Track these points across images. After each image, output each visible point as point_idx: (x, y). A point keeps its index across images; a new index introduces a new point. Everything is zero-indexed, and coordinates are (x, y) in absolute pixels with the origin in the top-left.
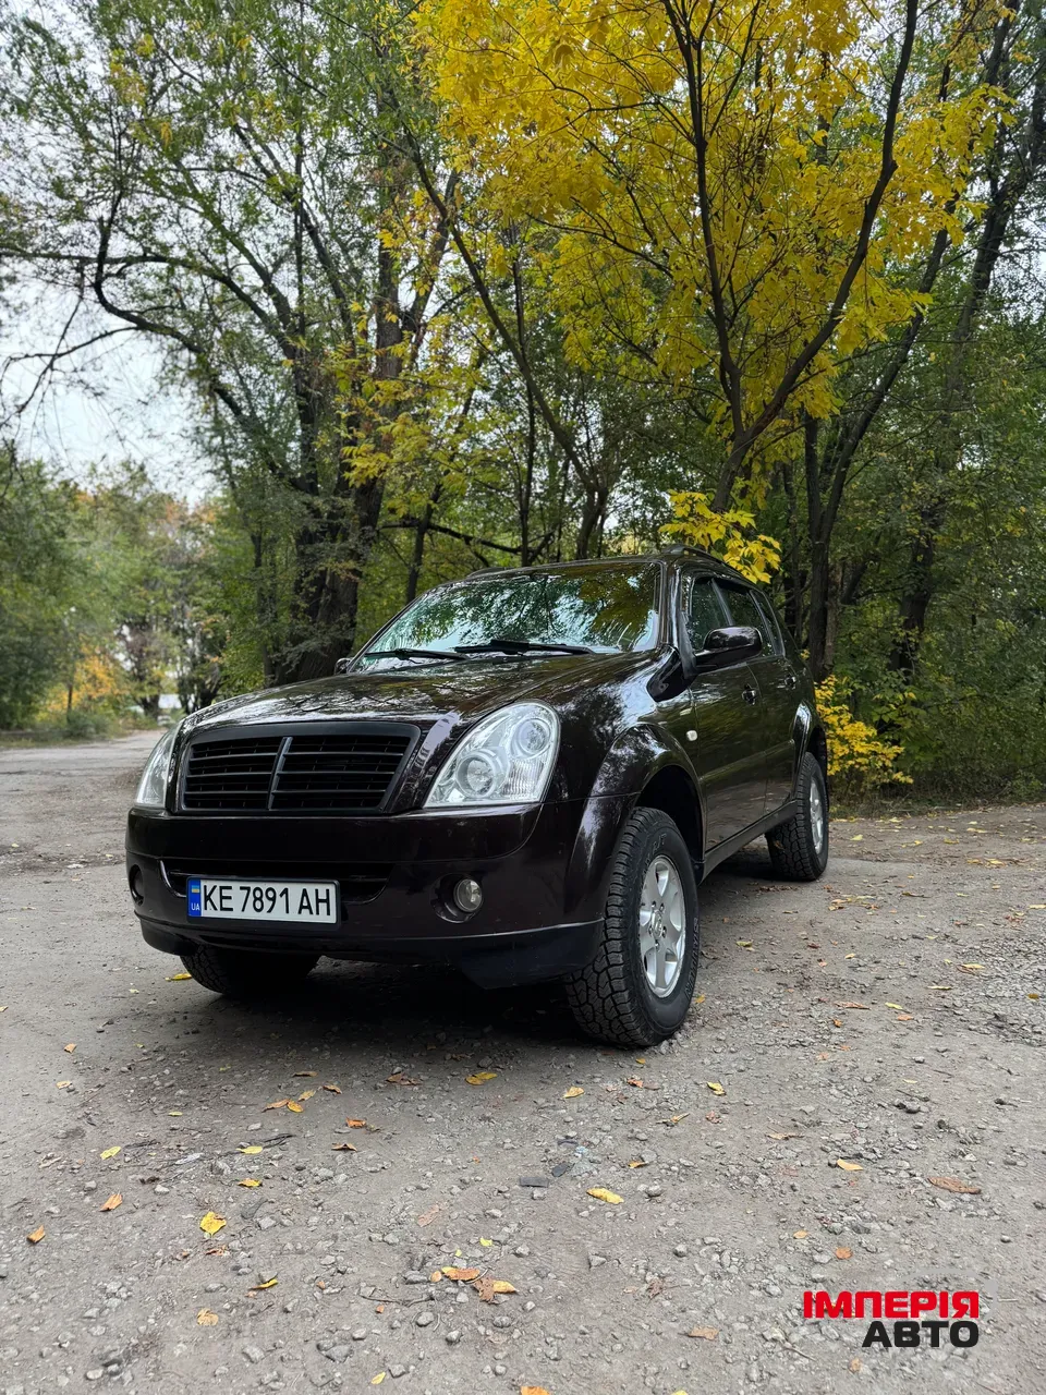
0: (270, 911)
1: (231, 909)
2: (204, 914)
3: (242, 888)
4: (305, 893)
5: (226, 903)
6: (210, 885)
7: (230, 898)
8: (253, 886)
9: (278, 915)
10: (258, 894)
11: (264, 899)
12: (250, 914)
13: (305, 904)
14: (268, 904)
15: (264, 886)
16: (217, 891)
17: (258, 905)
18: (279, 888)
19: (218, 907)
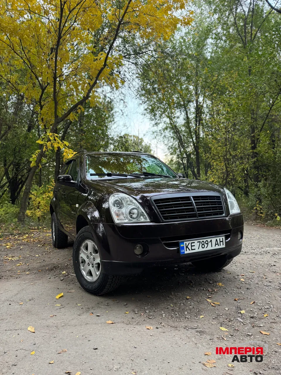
0: (207, 247)
1: (195, 249)
2: (186, 252)
3: (198, 242)
4: (217, 240)
5: (193, 248)
6: (187, 243)
7: (194, 246)
8: (201, 241)
9: (209, 248)
10: (203, 243)
11: (205, 244)
12: (201, 250)
13: (217, 243)
14: (206, 245)
15: (205, 240)
16: (190, 244)
17: (203, 246)
18: (209, 240)
19: (190, 249)
